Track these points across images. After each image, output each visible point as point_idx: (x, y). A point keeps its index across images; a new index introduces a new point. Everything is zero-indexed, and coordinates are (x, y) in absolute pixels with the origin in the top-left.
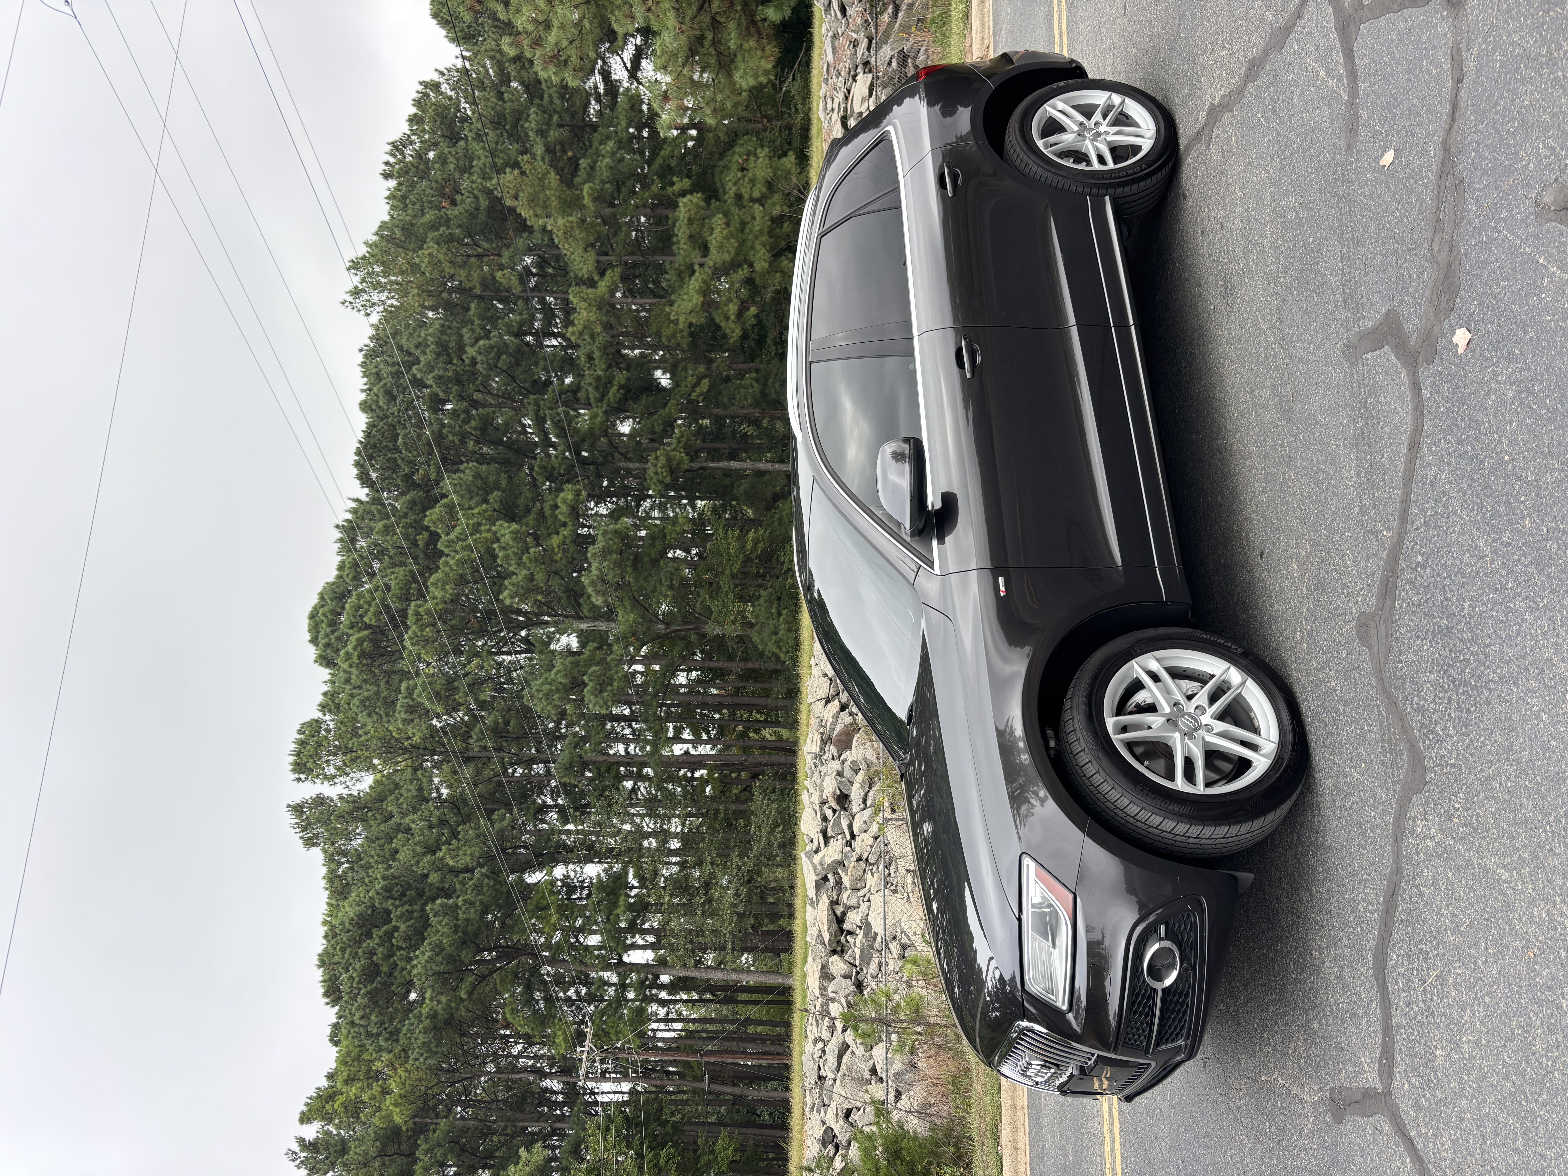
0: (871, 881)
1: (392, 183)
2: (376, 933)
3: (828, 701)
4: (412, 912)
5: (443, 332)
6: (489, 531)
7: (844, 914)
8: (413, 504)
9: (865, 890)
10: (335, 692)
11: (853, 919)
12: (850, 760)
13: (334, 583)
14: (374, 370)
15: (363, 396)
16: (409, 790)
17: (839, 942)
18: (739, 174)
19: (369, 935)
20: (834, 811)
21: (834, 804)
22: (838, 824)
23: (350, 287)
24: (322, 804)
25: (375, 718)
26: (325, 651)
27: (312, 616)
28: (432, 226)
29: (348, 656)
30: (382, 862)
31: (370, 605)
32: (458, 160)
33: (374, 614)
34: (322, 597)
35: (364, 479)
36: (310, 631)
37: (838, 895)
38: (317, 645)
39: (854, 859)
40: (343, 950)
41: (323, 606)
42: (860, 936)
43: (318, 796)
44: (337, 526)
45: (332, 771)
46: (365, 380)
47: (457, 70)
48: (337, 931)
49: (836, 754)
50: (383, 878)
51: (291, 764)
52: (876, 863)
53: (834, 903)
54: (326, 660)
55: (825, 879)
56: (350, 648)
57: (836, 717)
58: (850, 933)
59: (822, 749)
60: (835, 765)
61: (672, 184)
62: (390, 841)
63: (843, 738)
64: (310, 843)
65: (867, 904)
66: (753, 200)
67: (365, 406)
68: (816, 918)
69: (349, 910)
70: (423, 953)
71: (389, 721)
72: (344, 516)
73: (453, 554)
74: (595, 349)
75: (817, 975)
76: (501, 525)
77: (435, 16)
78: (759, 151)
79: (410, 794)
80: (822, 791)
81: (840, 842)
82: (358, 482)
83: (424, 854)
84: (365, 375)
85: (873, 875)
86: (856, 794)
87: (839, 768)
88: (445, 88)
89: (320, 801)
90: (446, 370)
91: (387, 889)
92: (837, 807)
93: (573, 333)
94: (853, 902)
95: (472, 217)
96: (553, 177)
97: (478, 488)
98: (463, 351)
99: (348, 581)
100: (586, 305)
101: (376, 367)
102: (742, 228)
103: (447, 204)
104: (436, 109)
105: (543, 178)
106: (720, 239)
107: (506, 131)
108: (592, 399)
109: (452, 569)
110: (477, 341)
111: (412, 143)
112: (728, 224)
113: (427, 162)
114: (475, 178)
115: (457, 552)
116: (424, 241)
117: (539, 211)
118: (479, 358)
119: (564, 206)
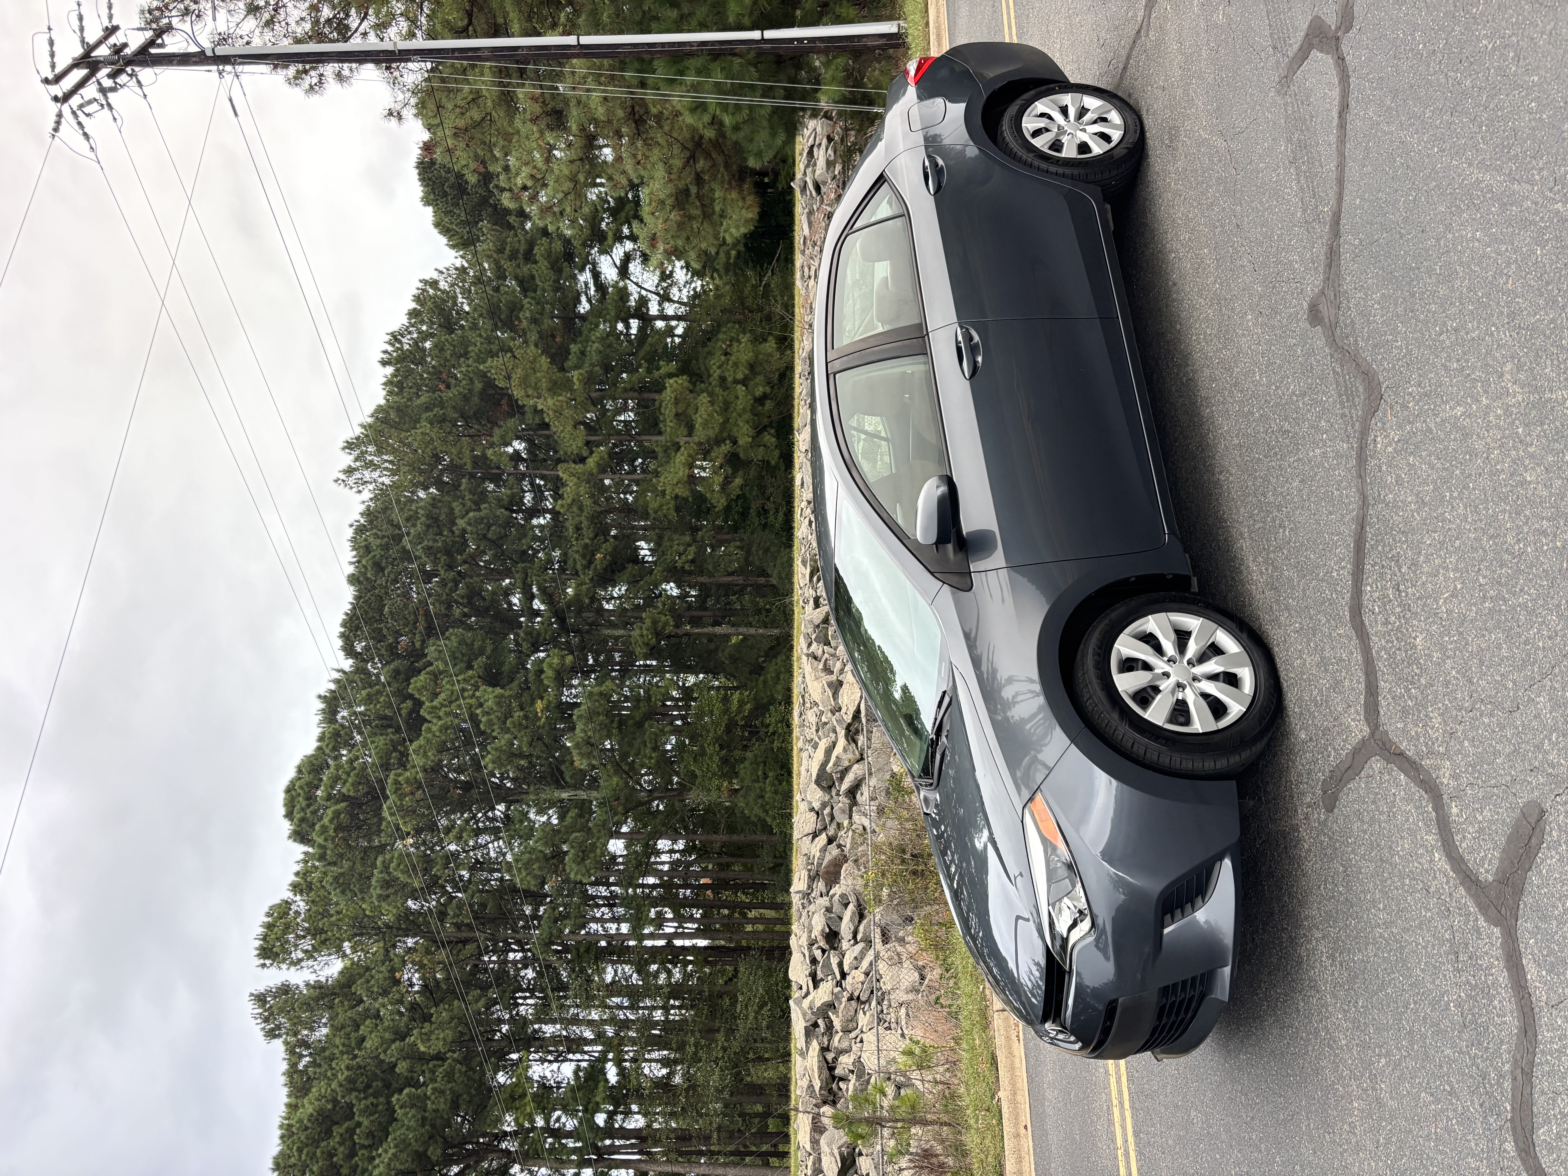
0: (863, 1020)
1: (390, 370)
2: (336, 1130)
3: (815, 835)
4: (377, 1106)
5: (434, 506)
6: (473, 696)
7: (835, 1059)
8: (397, 672)
9: (857, 1031)
10: (307, 872)
11: (845, 1062)
12: (839, 893)
13: (313, 755)
14: (363, 544)
15: (351, 570)
16: (380, 974)
17: (830, 1091)
18: (723, 358)
19: (329, 1133)
20: (824, 951)
21: (822, 943)
22: (827, 965)
23: (344, 466)
24: (286, 992)
25: (349, 895)
26: (299, 826)
27: (288, 791)
28: (427, 408)
29: (324, 829)
30: (347, 1053)
31: (349, 775)
32: (454, 346)
33: (353, 785)
34: (300, 771)
35: (349, 650)
36: (285, 805)
37: (829, 1041)
38: (292, 820)
39: (844, 1000)
40: (300, 1150)
41: (300, 779)
42: (853, 1081)
43: (283, 985)
44: (320, 697)
45: (300, 955)
46: (354, 553)
47: (456, 269)
48: (294, 1130)
49: (824, 891)
50: (348, 1068)
51: (257, 949)
52: (868, 1001)
53: (824, 1050)
54: (299, 836)
55: (815, 1025)
56: (326, 821)
57: (824, 850)
58: (841, 1079)
59: (810, 887)
60: (824, 901)
61: (658, 369)
62: (357, 1027)
63: (831, 869)
64: (271, 1034)
65: (859, 1045)
66: (736, 382)
67: (353, 580)
68: (805, 1069)
69: (308, 1107)
70: (386, 1151)
71: (363, 899)
72: (326, 686)
73: (435, 721)
74: (583, 518)
75: (808, 1128)
76: (485, 691)
77: (437, 225)
78: (741, 336)
79: (381, 976)
80: (811, 932)
81: (830, 983)
82: (343, 653)
83: (394, 1041)
84: (354, 548)
85: (865, 1013)
86: (845, 928)
87: (828, 904)
88: (443, 285)
89: (285, 989)
90: (435, 541)
91: (351, 1081)
92: (826, 947)
93: (562, 506)
94: (845, 1045)
95: (466, 398)
96: (544, 361)
97: (463, 655)
98: (454, 523)
99: (327, 751)
100: (575, 480)
101: (366, 540)
102: (726, 407)
103: (442, 387)
104: (435, 302)
105: (534, 361)
106: (705, 416)
107: (501, 321)
108: (579, 567)
109: (434, 735)
110: (467, 513)
111: (410, 333)
112: (712, 403)
113: (424, 350)
114: (470, 362)
115: (439, 718)
116: (418, 421)
117: (530, 392)
118: (469, 528)
119: (555, 388)
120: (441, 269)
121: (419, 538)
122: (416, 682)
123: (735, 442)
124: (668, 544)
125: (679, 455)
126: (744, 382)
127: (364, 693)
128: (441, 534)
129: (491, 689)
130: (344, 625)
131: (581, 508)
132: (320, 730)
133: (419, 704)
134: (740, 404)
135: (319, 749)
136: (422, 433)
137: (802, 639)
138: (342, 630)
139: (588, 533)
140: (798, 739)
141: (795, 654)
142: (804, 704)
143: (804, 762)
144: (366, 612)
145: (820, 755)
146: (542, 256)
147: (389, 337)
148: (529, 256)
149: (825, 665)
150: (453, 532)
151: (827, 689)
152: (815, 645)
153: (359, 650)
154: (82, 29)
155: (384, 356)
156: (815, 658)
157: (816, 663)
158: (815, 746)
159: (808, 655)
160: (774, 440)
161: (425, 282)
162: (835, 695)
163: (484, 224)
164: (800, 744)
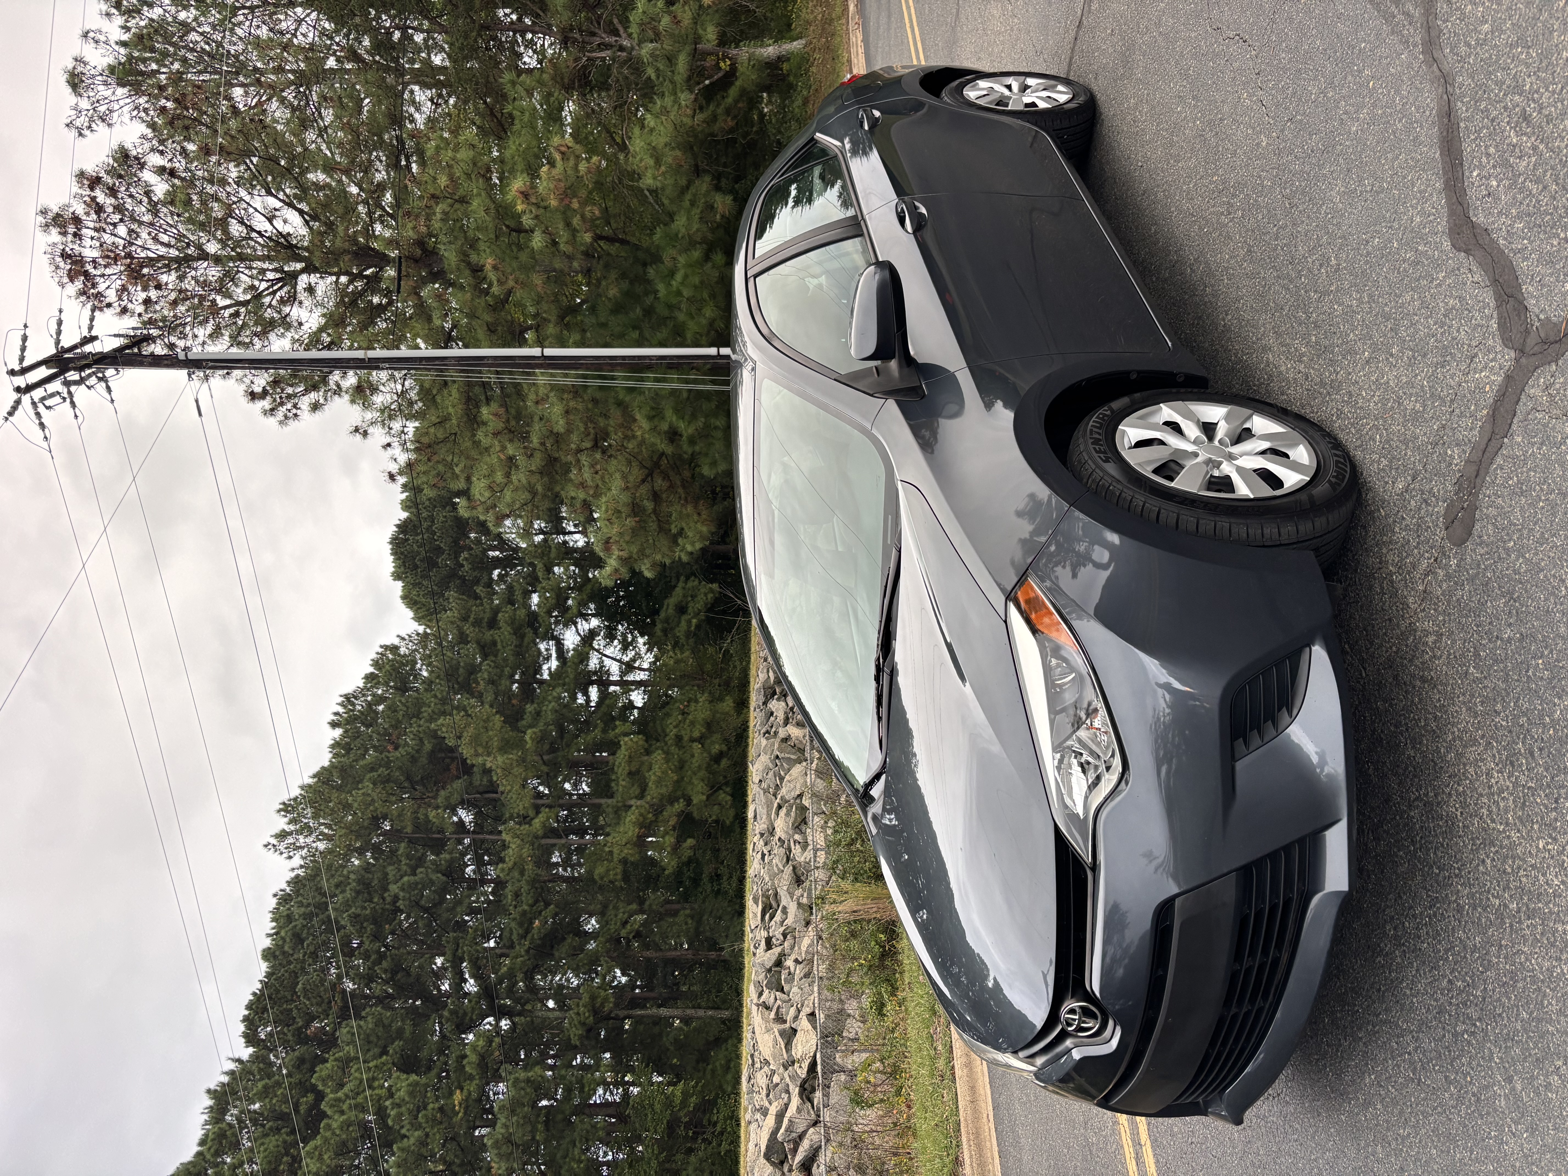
1: (338, 732)
5: (367, 873)
8: (301, 1061)
14: (285, 914)
15: (267, 943)
18: (680, 717)
23: (277, 830)
28: (372, 768)
32: (408, 707)
35: (250, 1038)
44: (208, 1091)
46: (274, 924)
47: (418, 636)
61: (614, 729)
66: (693, 740)
67: (267, 955)
72: (218, 1079)
73: (336, 1116)
74: (523, 883)
76: (398, 1078)
77: (405, 598)
78: (699, 696)
82: (243, 1040)
84: (274, 920)
88: (403, 650)
90: (364, 908)
93: (503, 870)
95: (414, 760)
96: (498, 719)
97: (378, 1038)
98: (386, 890)
99: (208, 1157)
100: (519, 842)
101: (289, 909)
102: (681, 766)
103: (390, 747)
104: (393, 665)
105: (487, 721)
106: (659, 774)
107: (458, 683)
108: (515, 937)
109: (334, 1133)
110: (402, 877)
111: (364, 695)
112: (667, 761)
113: (376, 713)
114: (422, 722)
115: (342, 1113)
116: (361, 781)
117: (480, 750)
118: (401, 894)
119: (506, 747)
120: (404, 635)
121: (347, 905)
122: (321, 1070)
123: (689, 801)
124: (613, 912)
125: (629, 813)
126: (701, 740)
127: (260, 1085)
128: (371, 901)
129: (405, 1076)
130: (249, 1007)
131: (522, 873)
132: (203, 1132)
133: (320, 1096)
134: (696, 762)
135: (199, 1154)
136: (363, 794)
137: (752, 988)
138: (247, 1012)
139: (527, 899)
140: (746, 1109)
141: (745, 1010)
142: (753, 1064)
143: (753, 1135)
144: (278, 991)
145: (770, 1121)
146: (506, 622)
147: (342, 699)
148: (493, 623)
149: (777, 1013)
150: (384, 899)
151: (780, 1039)
152: (766, 991)
153: (263, 1037)
154: (59, 332)
155: (335, 718)
156: (768, 1008)
157: (767, 1013)
158: (765, 1112)
159: (758, 1005)
160: (729, 798)
161: (386, 647)
162: (788, 1045)
163: (452, 594)
164: (748, 1116)
